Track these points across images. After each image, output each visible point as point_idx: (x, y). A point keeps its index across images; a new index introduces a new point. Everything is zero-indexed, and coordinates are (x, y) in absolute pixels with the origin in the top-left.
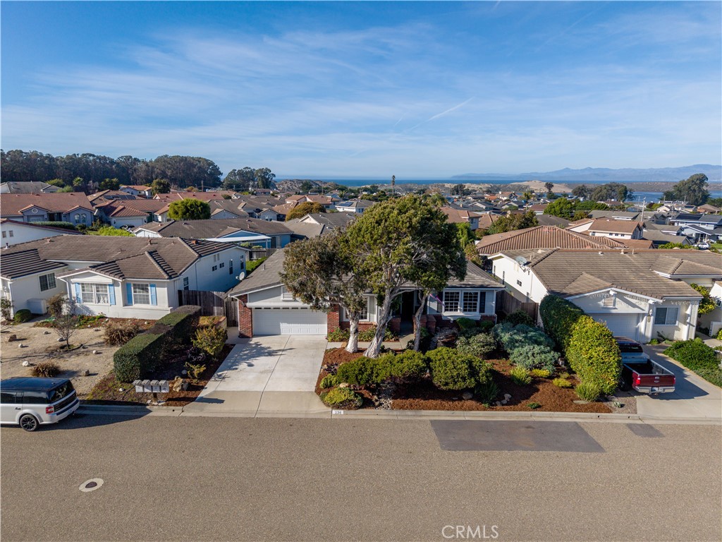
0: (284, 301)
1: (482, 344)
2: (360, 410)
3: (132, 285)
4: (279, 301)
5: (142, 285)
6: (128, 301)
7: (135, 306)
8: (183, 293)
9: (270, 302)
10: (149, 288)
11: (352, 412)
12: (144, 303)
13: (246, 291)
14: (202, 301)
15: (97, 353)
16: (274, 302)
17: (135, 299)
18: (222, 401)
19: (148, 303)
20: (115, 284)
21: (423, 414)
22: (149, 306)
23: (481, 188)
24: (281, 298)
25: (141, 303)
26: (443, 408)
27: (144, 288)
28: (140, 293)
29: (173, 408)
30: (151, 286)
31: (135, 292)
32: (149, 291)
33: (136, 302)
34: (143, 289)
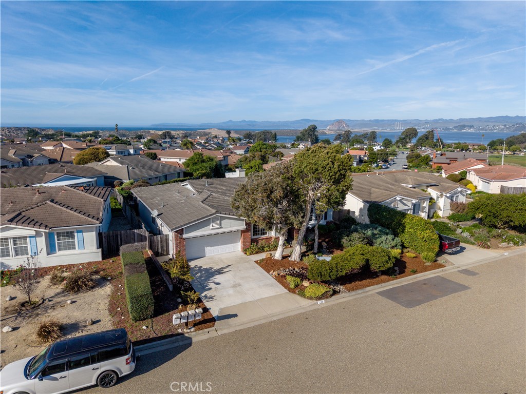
0: (212, 229)
1: (361, 240)
2: (333, 297)
3: (55, 233)
4: (209, 230)
5: (67, 233)
6: (51, 250)
7: (59, 253)
8: (103, 235)
9: (202, 231)
10: (76, 234)
11: (329, 299)
12: (69, 249)
13: (183, 226)
14: (123, 239)
15: (72, 302)
16: (205, 231)
17: (59, 246)
18: (236, 316)
19: (74, 248)
20: (38, 234)
21: (367, 290)
22: (77, 251)
23: (178, 134)
24: (211, 227)
25: (65, 249)
26: (373, 284)
27: (70, 235)
28: (65, 240)
29: (206, 330)
30: (78, 232)
31: (58, 240)
32: (76, 237)
33: (60, 250)
34: (68, 236)
